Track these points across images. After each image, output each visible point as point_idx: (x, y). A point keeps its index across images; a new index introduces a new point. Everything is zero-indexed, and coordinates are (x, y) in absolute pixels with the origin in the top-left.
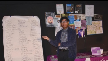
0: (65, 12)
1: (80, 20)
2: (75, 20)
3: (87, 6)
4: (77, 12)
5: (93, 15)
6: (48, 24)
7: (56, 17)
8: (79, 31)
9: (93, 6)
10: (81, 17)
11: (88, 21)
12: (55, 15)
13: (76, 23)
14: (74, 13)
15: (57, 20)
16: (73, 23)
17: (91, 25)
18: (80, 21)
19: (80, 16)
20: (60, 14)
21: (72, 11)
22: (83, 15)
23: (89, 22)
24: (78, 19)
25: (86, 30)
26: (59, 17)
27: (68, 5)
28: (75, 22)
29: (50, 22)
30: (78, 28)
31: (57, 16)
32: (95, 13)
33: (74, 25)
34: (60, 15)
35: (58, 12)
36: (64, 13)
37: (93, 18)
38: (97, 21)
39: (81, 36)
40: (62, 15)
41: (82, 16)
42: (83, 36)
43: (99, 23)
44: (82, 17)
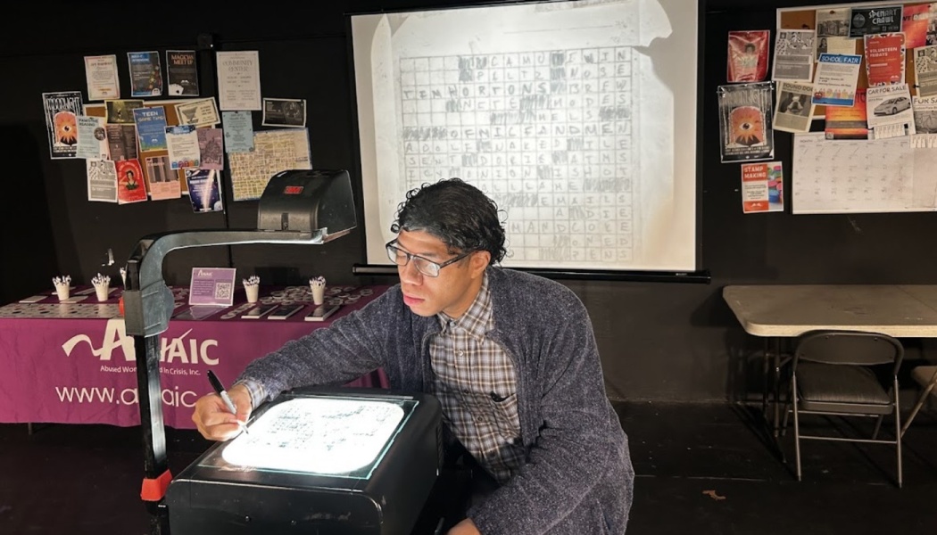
0: (125, 91)
1: (192, 128)
2: (169, 130)
3: (223, 58)
4: (181, 89)
5: (255, 103)
6: (58, 145)
7: (88, 115)
8: (190, 178)
9: (252, 57)
10: (198, 115)
11: (233, 133)
12: (85, 107)
13: (173, 140)
14: (165, 95)
15: (94, 128)
16: (162, 141)
17: (252, 150)
18: (195, 132)
19: (194, 111)
20: (102, 102)
21: (155, 86)
22: (209, 102)
23: (239, 138)
24: (185, 121)
25: (226, 175)
26: (100, 112)
27: (135, 58)
28: (168, 136)
29: (68, 135)
30: (187, 164)
31: (90, 112)
32: (265, 93)
33: (166, 153)
34: (105, 105)
35: (94, 94)
36: (121, 98)
37: (256, 115)
38: (278, 133)
39: (202, 207)
40: (110, 104)
41: (199, 106)
42: (212, 205)
43: (293, 144)
44: (203, 111)
